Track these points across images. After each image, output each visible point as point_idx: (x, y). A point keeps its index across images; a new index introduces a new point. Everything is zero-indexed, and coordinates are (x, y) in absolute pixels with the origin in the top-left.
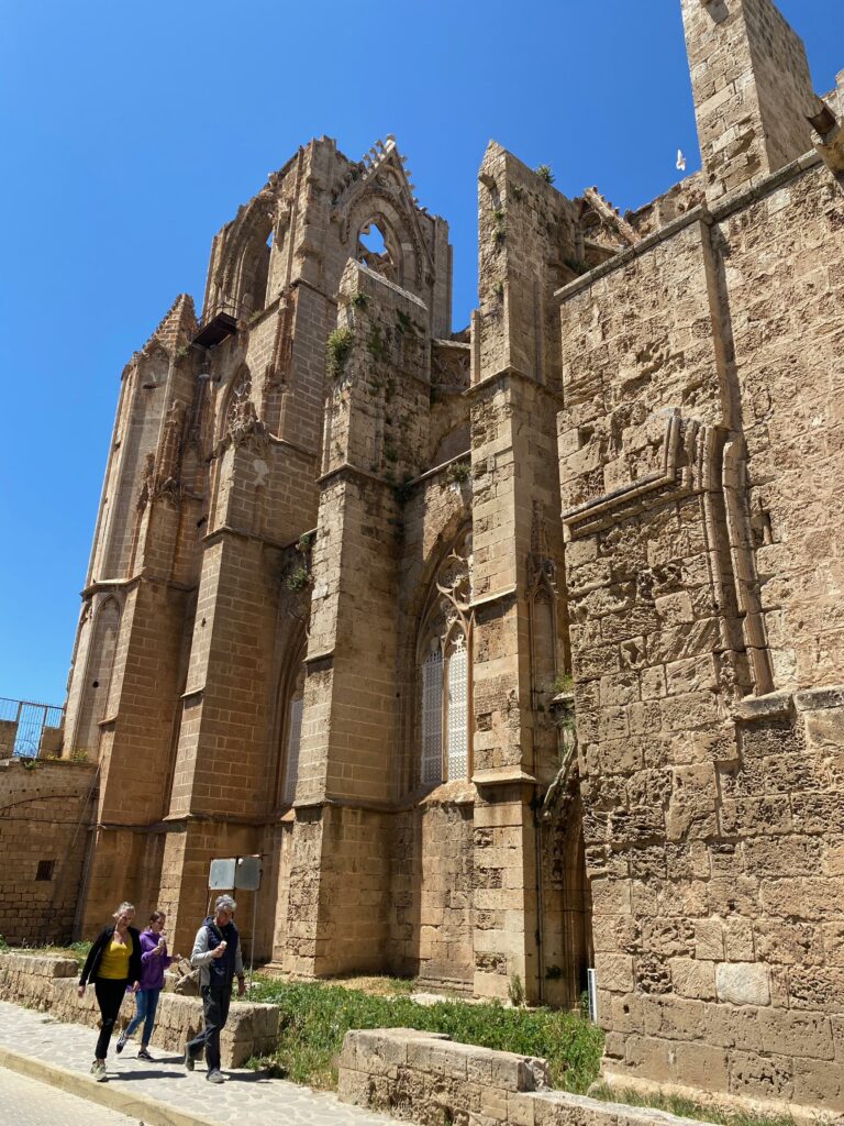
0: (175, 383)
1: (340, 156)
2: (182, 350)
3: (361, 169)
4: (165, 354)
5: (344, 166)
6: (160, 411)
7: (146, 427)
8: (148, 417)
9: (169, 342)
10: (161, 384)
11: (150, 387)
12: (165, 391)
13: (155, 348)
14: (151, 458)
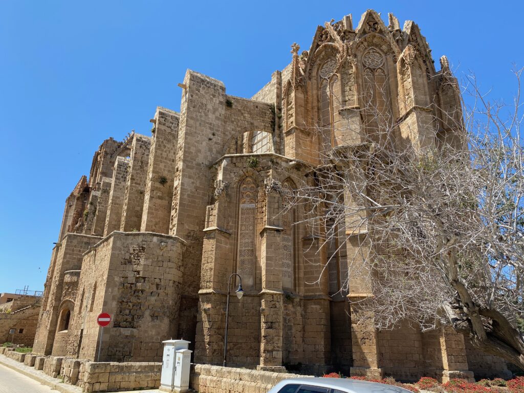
0: (76, 205)
1: (114, 142)
2: (79, 195)
3: (122, 144)
4: (74, 196)
5: (116, 144)
6: (72, 213)
7: (69, 217)
8: (69, 215)
9: (76, 194)
10: (73, 205)
11: (71, 206)
12: (73, 207)
13: (72, 195)
14: (69, 226)
